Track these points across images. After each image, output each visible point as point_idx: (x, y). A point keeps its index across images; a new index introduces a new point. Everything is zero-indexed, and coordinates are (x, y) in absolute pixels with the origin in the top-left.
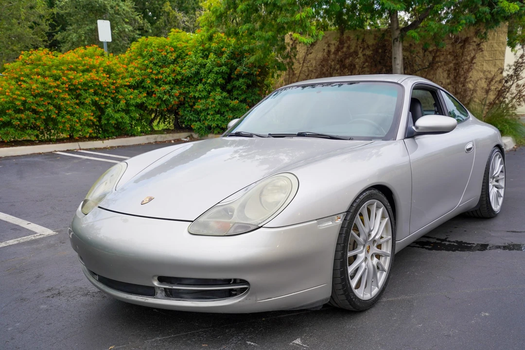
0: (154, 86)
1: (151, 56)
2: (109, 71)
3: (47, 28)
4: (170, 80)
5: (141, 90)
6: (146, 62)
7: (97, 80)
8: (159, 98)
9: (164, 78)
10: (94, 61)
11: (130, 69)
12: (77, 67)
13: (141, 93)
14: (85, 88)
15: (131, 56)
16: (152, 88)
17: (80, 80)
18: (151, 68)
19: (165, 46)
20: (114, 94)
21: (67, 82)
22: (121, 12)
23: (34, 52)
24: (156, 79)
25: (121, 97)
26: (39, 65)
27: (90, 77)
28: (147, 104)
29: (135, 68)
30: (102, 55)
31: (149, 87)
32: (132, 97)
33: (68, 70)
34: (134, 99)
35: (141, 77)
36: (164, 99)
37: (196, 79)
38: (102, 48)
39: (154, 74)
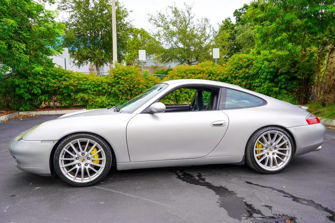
1: (235, 64)
4: (242, 77)
18: (233, 71)
19: (243, 59)
30: (213, 65)
37: (257, 76)
38: (214, 62)
39: (234, 74)
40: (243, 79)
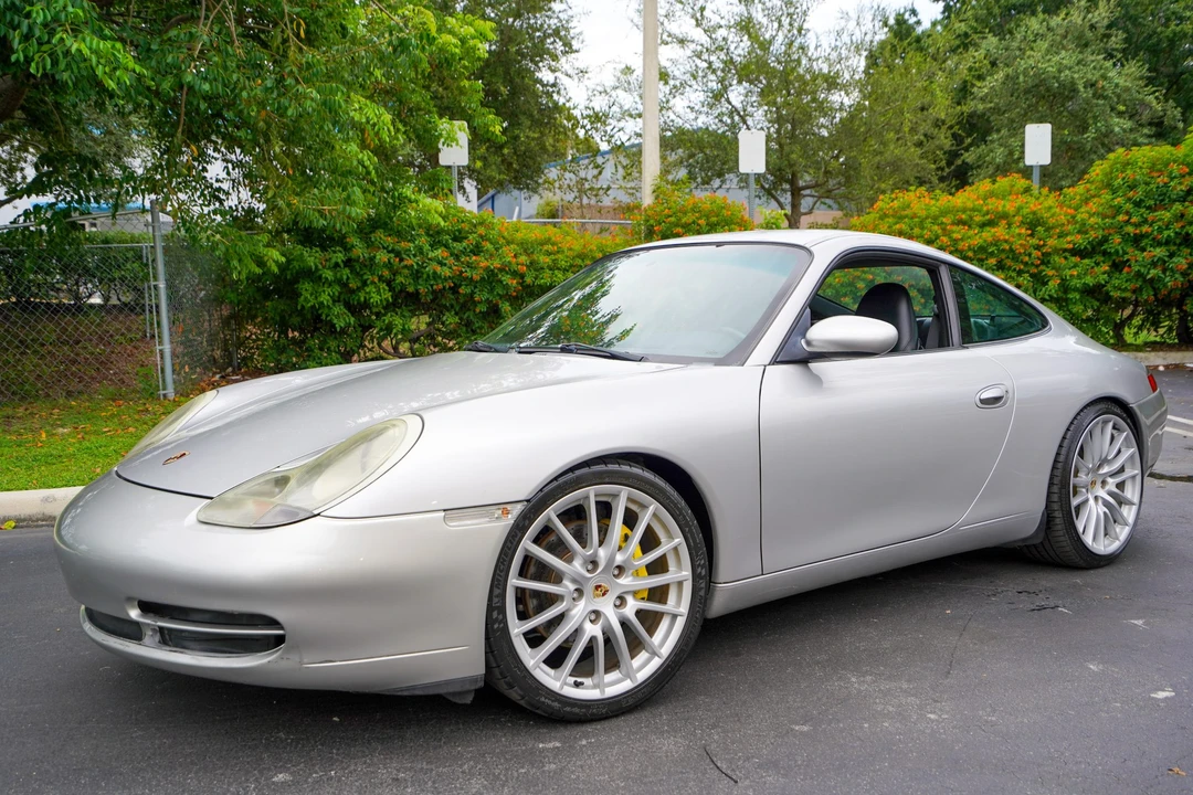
0: (1130, 249)
1: (1132, 187)
2: (1033, 224)
3: (947, 143)
4: (1169, 236)
5: (1099, 258)
6: (1119, 200)
7: (1006, 241)
8: (1139, 275)
9: (1155, 233)
10: (1007, 206)
11: (1079, 218)
12: (971, 218)
13: (1097, 264)
14: (980, 256)
15: (1088, 190)
16: (1125, 253)
17: (972, 242)
18: (1127, 213)
19: (1167, 165)
20: (1037, 266)
21: (948, 246)
22: (1109, 93)
23: (901, 195)
24: (1135, 234)
25: (1051, 273)
26: (906, 216)
27: (993, 236)
28: (1109, 287)
29: (1092, 215)
30: (1027, 190)
31: (1117, 252)
32: (1075, 273)
33: (953, 224)
34: (1079, 277)
35: (1101, 232)
36: (1149, 277)
38: (1028, 179)
39: (1132, 224)
40: (1173, 248)
